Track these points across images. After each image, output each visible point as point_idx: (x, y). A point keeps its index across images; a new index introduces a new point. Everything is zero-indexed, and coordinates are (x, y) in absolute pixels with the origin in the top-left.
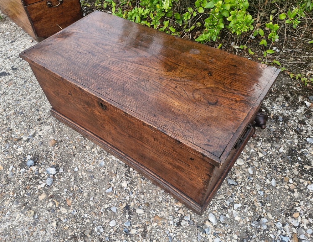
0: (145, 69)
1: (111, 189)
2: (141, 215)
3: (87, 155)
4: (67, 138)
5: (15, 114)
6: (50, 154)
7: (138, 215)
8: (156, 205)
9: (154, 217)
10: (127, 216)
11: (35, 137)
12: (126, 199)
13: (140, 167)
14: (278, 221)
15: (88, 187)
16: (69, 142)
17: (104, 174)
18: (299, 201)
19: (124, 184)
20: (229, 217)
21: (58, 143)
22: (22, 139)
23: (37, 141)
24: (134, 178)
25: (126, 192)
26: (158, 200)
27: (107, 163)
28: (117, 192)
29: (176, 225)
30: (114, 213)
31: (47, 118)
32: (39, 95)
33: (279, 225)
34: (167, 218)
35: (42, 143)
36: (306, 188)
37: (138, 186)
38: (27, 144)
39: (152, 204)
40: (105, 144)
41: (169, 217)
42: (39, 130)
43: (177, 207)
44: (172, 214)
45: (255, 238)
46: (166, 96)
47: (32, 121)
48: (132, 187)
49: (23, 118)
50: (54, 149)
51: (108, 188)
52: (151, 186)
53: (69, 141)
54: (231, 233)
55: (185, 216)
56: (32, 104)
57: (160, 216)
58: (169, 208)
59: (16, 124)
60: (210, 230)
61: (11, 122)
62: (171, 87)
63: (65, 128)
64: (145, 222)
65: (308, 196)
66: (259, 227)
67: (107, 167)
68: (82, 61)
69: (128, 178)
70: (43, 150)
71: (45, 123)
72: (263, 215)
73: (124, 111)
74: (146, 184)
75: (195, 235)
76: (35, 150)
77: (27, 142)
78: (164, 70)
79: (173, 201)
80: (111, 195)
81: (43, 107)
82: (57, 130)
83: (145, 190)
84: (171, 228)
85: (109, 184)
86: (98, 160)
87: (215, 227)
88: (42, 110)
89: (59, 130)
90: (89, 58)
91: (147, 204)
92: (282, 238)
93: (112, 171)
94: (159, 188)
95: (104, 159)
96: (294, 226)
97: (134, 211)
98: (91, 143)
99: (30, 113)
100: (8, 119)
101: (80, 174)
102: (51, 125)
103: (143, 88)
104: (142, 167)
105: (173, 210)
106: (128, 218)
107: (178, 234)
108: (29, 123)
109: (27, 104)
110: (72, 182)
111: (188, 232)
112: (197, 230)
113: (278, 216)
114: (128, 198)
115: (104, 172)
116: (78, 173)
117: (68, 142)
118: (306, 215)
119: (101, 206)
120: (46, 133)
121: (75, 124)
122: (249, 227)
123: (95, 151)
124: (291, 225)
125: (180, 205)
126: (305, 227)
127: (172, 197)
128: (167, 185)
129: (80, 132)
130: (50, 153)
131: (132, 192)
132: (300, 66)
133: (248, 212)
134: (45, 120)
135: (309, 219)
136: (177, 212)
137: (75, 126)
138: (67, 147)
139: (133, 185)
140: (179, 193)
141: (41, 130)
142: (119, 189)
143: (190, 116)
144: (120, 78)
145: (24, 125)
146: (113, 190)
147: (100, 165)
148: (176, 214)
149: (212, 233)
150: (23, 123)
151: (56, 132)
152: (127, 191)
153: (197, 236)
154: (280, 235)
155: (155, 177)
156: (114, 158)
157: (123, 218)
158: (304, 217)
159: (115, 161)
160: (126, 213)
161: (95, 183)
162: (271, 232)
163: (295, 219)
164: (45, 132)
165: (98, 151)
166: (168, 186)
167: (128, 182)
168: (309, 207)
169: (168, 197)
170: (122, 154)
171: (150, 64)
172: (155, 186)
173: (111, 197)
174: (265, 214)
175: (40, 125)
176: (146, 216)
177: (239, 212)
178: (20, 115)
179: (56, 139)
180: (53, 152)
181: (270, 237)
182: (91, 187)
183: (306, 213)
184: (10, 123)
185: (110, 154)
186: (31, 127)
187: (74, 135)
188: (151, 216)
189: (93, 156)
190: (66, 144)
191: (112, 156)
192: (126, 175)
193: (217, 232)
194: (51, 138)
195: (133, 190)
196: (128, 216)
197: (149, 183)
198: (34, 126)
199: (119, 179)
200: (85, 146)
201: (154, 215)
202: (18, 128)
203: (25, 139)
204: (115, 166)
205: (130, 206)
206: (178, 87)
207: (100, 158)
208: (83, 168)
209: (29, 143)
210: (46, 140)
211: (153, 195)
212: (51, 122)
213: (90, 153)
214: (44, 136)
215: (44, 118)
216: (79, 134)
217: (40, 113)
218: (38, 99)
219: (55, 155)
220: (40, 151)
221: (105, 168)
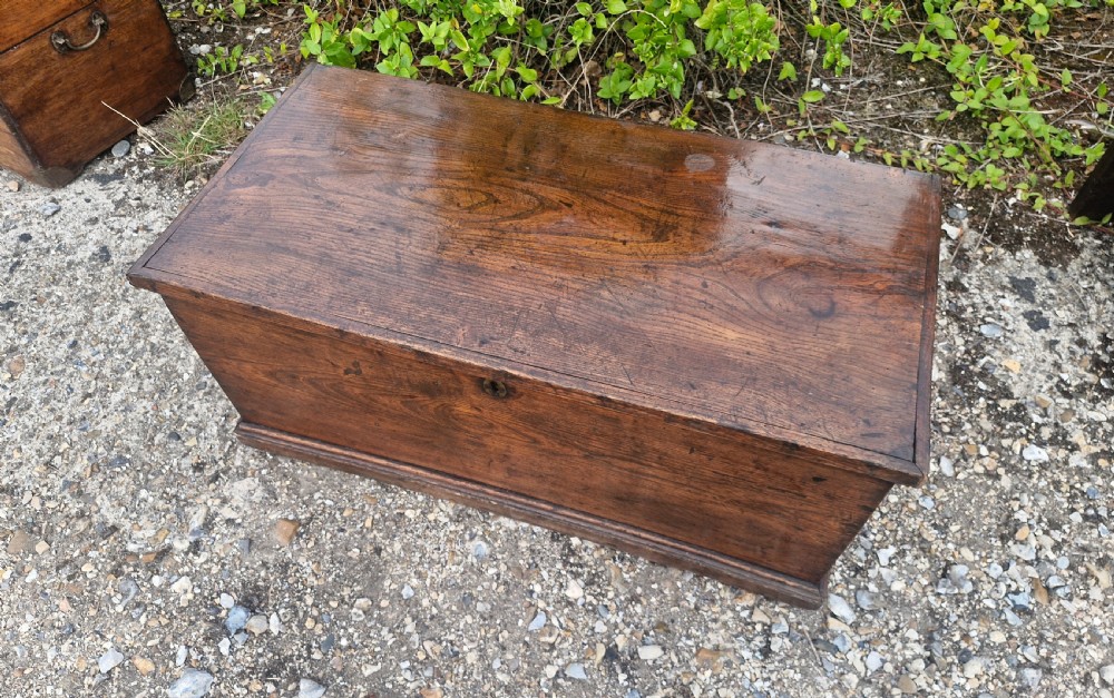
0: (588, 248)
1: (541, 619)
2: (658, 662)
3: (419, 537)
4: (328, 502)
5: (95, 469)
6: (297, 571)
7: (650, 663)
8: (686, 619)
9: (696, 655)
10: (622, 677)
11: (216, 529)
12: (596, 630)
13: (612, 529)
14: (989, 560)
15: (471, 633)
16: (341, 513)
17: (498, 578)
18: (1017, 495)
19: (575, 590)
20: (876, 590)
21: (304, 526)
22: (170, 547)
23: (227, 541)
24: (592, 563)
25: (588, 611)
26: (687, 604)
27: (496, 545)
28: (562, 620)
29: (761, 658)
30: (580, 681)
31: (226, 458)
32: (152, 381)
33: (996, 570)
34: (729, 645)
35: (251, 542)
36: (1022, 459)
37: (616, 584)
38: (199, 560)
39: (673, 621)
40: (477, 491)
41: (733, 642)
42: (218, 501)
43: (744, 609)
44: (739, 629)
45: (955, 622)
46: (692, 319)
47: (176, 478)
48: (599, 590)
49: (135, 479)
50: (301, 550)
51: (531, 617)
52: (650, 573)
53: (342, 510)
54: (898, 629)
55: (772, 623)
56: (142, 418)
57: (708, 646)
58: (724, 618)
59: (120, 505)
60: (848, 638)
61: (98, 501)
62: (692, 288)
63: (306, 472)
64: (679, 676)
65: (1030, 477)
66: (956, 591)
67: (499, 557)
68: (376, 259)
69: (574, 569)
70: (264, 564)
71: (225, 472)
72: (951, 559)
73: (598, 394)
74: (634, 570)
75: (816, 664)
76: (239, 572)
77: (195, 553)
78: (644, 238)
79: (727, 594)
80: (551, 635)
81: (189, 419)
82: (281, 487)
83: (639, 590)
84: (752, 667)
85: (531, 605)
86: (463, 542)
87: (855, 626)
88: (193, 431)
89: (288, 483)
90: (394, 244)
91: (660, 625)
92: (1013, 601)
93: (521, 562)
94: (675, 572)
95: (480, 533)
96: (1026, 562)
97: (632, 658)
98: (416, 498)
99: (152, 454)
100: (80, 493)
101: (425, 602)
102: (253, 475)
103: (614, 309)
104: (617, 527)
105: (737, 617)
106: (626, 683)
107: (774, 677)
108: (168, 490)
109: (125, 423)
110: (410, 634)
111: (796, 663)
112: (817, 649)
113: (985, 549)
114: (600, 627)
115: (498, 575)
116: (417, 603)
117: (338, 516)
118: (1043, 524)
119: (536, 677)
120: (247, 504)
122: (932, 599)
123: (439, 519)
124: (1021, 561)
125: (749, 599)
126: (1052, 556)
127: (720, 586)
128: (706, 557)
129: (364, 473)
130: (295, 568)
131: (606, 606)
132: (896, 126)
133: (917, 562)
134: (221, 463)
135: (1052, 532)
136: (749, 620)
137: (352, 460)
138: (342, 530)
139: (599, 586)
140: (748, 568)
141: (224, 501)
142: (566, 611)
143: (785, 363)
144: (528, 291)
145: (151, 499)
146: (548, 619)
147: (477, 557)
148: (750, 628)
149: (855, 645)
150: (143, 493)
151: (280, 494)
152: (590, 608)
153: (822, 666)
154: (1006, 595)
155: (664, 544)
156: (509, 524)
157: (613, 686)
158: (1040, 533)
159: (517, 530)
160: (614, 669)
161: (486, 616)
162: (984, 593)
163: (1022, 543)
164: (241, 505)
165: (448, 515)
166: (711, 559)
167: (579, 580)
168: (1042, 504)
169: (709, 587)
170: (543, 506)
171: (592, 226)
172: (662, 569)
173: (551, 640)
174: (956, 554)
175: (212, 486)
176: (675, 660)
177: (895, 568)
178: (118, 469)
179: (291, 517)
180: (301, 560)
181: (988, 608)
182: (479, 630)
183: (1040, 521)
184: (94, 508)
185: (491, 514)
186: (185, 500)
187: (345, 487)
188: (687, 655)
189: (442, 534)
190: (333, 522)
191: (504, 520)
192: (566, 563)
193: (864, 638)
194: (273, 517)
195: (606, 600)
196: (625, 676)
197: (642, 564)
198: (192, 492)
199: (552, 581)
200: (402, 511)
201: (694, 650)
202: (134, 515)
203: (181, 545)
204: (523, 544)
205: (616, 646)
206: (709, 283)
207: (467, 537)
208: (428, 582)
209: (204, 556)
210: (257, 528)
211: (665, 596)
212: (248, 464)
213: (428, 528)
214: (243, 519)
215: (213, 457)
216: (363, 480)
217: (191, 443)
218: (157, 396)
219: (314, 566)
220: (256, 570)
221: (496, 559)
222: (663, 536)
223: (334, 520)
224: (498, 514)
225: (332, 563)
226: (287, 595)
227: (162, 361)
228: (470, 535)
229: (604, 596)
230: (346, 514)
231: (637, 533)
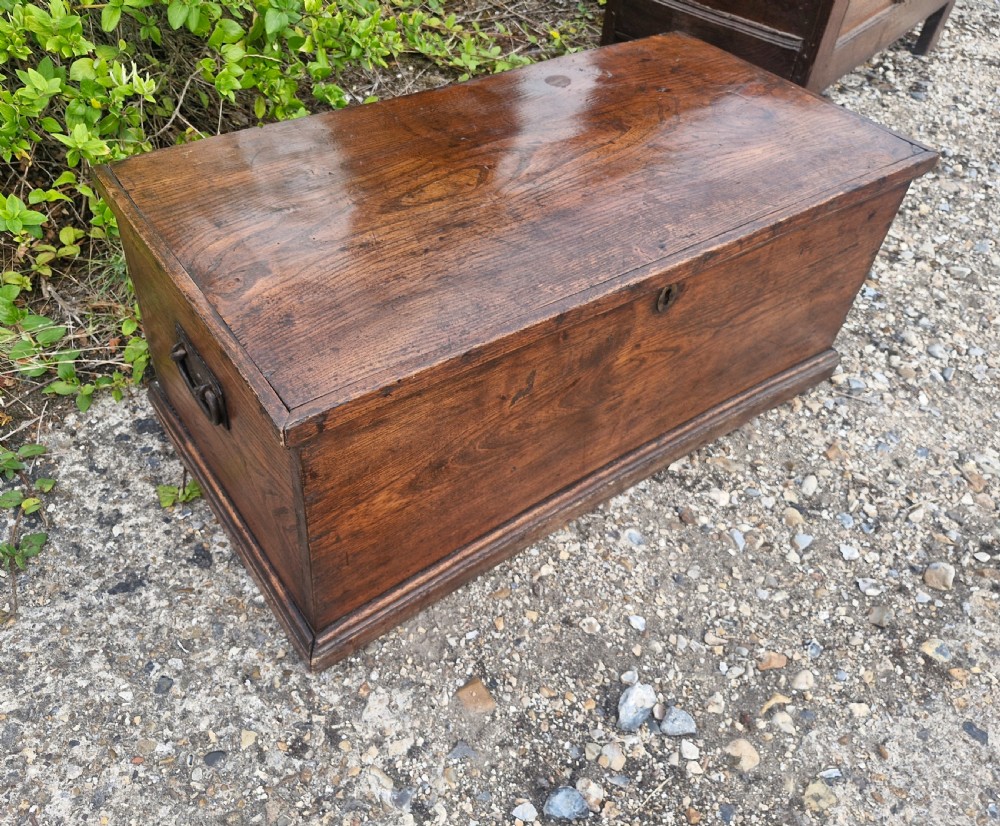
2: (823, 485)
3: (580, 579)
4: (471, 636)
6: (538, 714)
7: (820, 490)
8: (792, 448)
9: (829, 460)
10: (824, 514)
11: (411, 773)
12: (770, 506)
15: (718, 596)
16: (496, 631)
17: (673, 543)
19: (722, 498)
21: (484, 676)
23: (440, 770)
24: (702, 472)
25: (747, 502)
26: (780, 439)
27: (637, 523)
28: (746, 522)
29: (849, 428)
30: (814, 543)
31: (314, 709)
32: (84, 741)
34: (829, 438)
35: (461, 743)
37: (733, 469)
39: (789, 456)
40: (593, 484)
41: (828, 434)
42: (374, 750)
43: (803, 411)
44: (819, 424)
47: (288, 786)
48: (731, 483)
50: (513, 695)
51: (731, 541)
52: (737, 443)
53: (493, 627)
55: (824, 404)
56: (138, 787)
57: (824, 449)
58: (804, 426)
60: (855, 379)
63: (409, 635)
67: (650, 528)
69: (699, 487)
70: (503, 745)
71: (334, 721)
74: (729, 449)
75: (868, 404)
76: (493, 779)
77: (428, 817)
79: (785, 412)
80: (756, 539)
81: (204, 725)
82: (411, 671)
83: (748, 458)
85: (718, 534)
86: (615, 545)
88: (232, 728)
89: (410, 661)
91: (788, 465)
93: (668, 516)
95: (615, 527)
97: (808, 499)
101: (660, 613)
102: (369, 690)
104: (707, 417)
105: (808, 419)
106: (831, 516)
108: (299, 804)
111: (862, 413)
114: (768, 502)
115: (669, 541)
116: (657, 622)
117: (497, 636)
119: (795, 572)
120: (405, 720)
121: (458, 558)
123: (572, 550)
125: (798, 403)
127: (775, 411)
129: (462, 580)
130: (532, 713)
131: (749, 488)
134: (315, 718)
136: (815, 414)
138: (518, 641)
139: (727, 481)
141: (378, 743)
142: (739, 515)
146: (739, 529)
147: (639, 543)
148: (821, 417)
149: (863, 378)
151: (419, 677)
152: (744, 498)
153: (871, 403)
156: (622, 500)
157: (830, 525)
159: (633, 500)
160: (815, 515)
161: (707, 575)
164: (399, 727)
165: (574, 541)
167: (713, 490)
169: (772, 417)
173: (762, 541)
175: (344, 746)
176: (825, 474)
179: (461, 682)
180: (527, 702)
182: (719, 588)
185: (601, 507)
186: (337, 790)
187: (462, 610)
188: (824, 465)
189: (592, 559)
191: (613, 502)
194: (445, 701)
195: (743, 484)
196: (825, 512)
197: (726, 441)
198: (333, 773)
199: (702, 507)
200: (538, 576)
201: (823, 458)
204: (650, 504)
207: (611, 540)
208: (638, 599)
209: (440, 808)
210: (447, 727)
211: (764, 447)
212: (345, 688)
213: (575, 565)
214: (422, 734)
215: (297, 725)
216: (468, 589)
217: (247, 740)
218: (118, 749)
219: (546, 692)
220: (504, 758)
221: (652, 533)
222: (736, 396)
223: (500, 643)
224: (606, 501)
225: (553, 673)
226: (561, 742)
227: (62, 714)
228: (611, 535)
229: (739, 483)
230: (501, 627)
231: (721, 409)
